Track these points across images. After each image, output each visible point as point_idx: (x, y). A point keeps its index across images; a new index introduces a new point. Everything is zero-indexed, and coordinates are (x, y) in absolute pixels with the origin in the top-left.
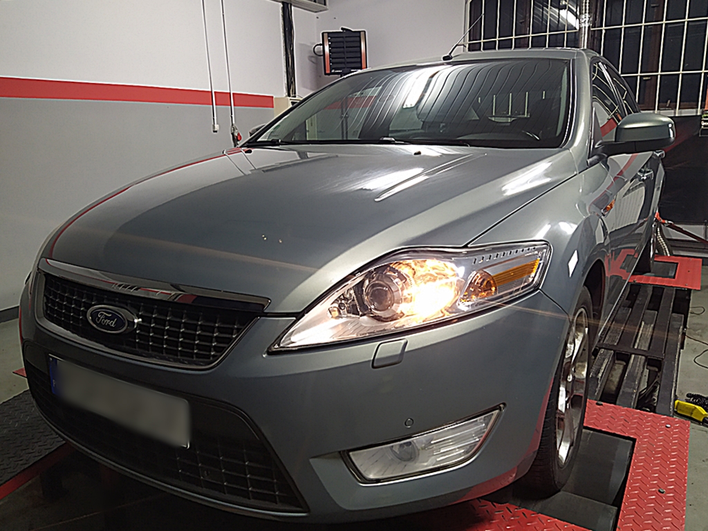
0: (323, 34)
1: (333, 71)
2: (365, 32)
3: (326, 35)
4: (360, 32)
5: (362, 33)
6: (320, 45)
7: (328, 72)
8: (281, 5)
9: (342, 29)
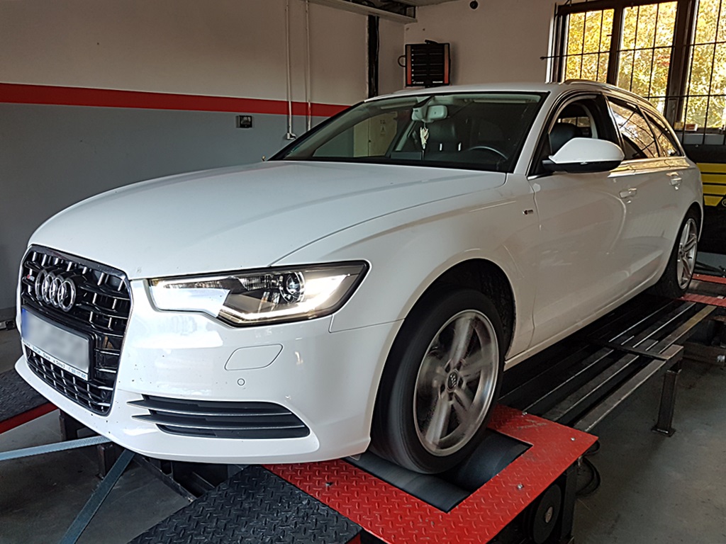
0: (406, 46)
1: (414, 83)
2: (449, 44)
3: (409, 48)
4: (444, 44)
5: (446, 46)
6: (403, 56)
7: (409, 83)
8: (367, 18)
9: (426, 41)
